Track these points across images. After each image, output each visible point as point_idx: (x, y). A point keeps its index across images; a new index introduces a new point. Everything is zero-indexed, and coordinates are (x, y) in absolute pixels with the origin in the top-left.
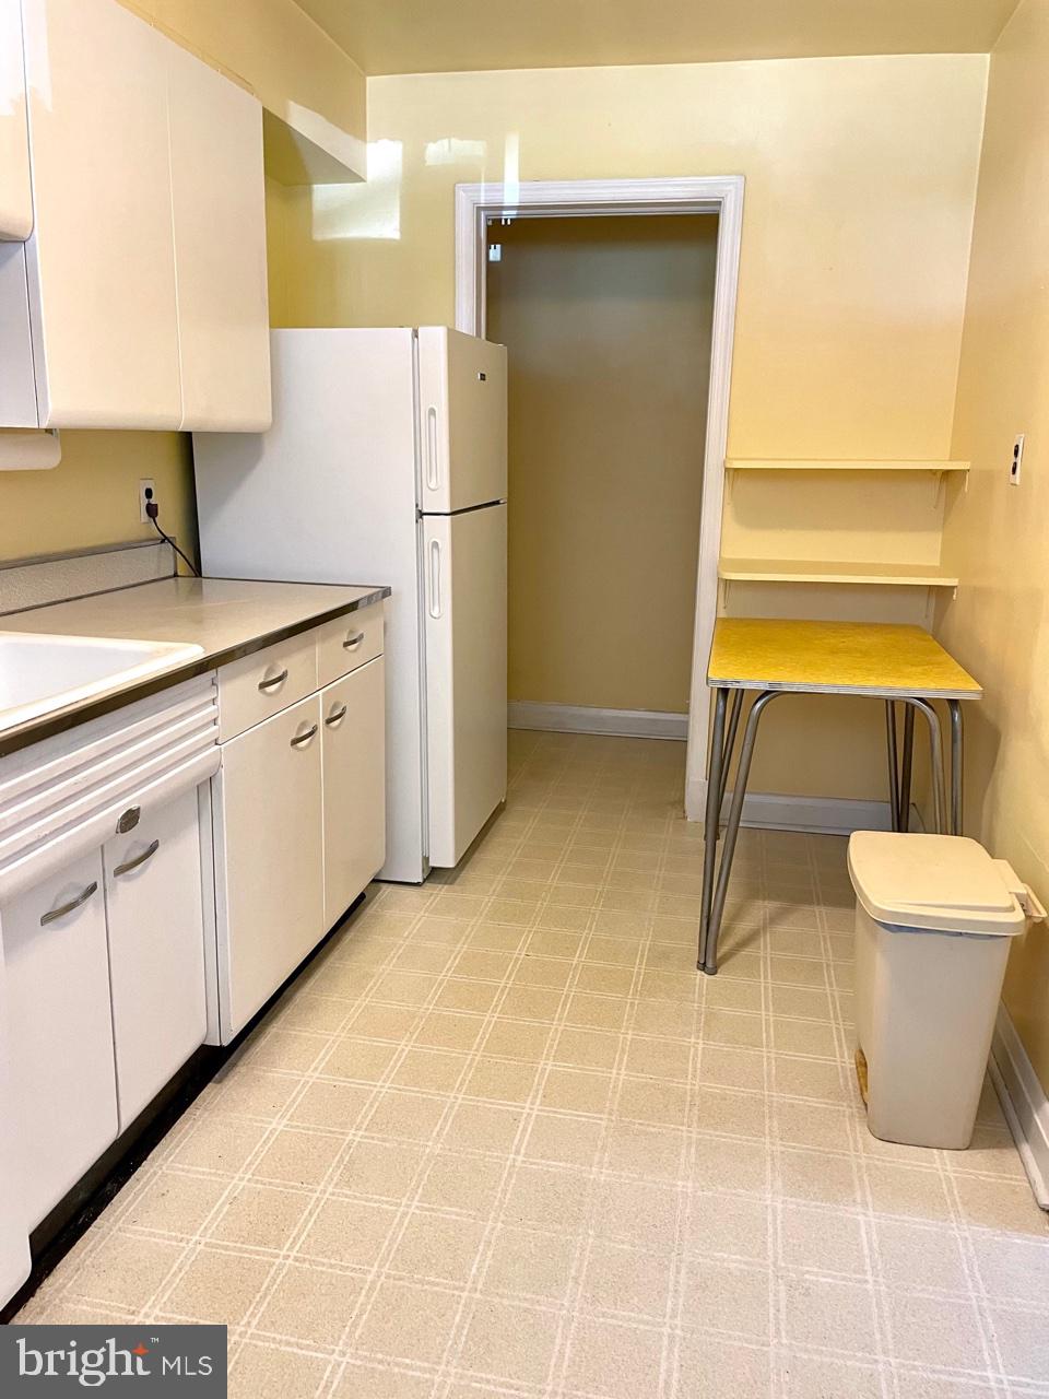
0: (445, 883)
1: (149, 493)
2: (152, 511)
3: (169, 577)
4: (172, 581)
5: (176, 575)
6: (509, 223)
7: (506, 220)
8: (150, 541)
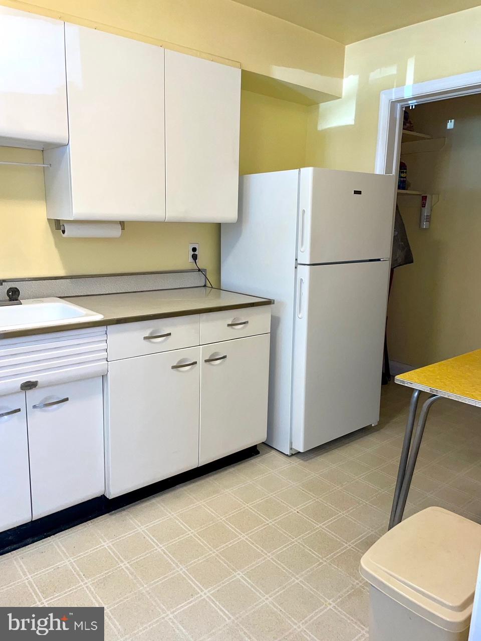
0: (302, 460)
1: (194, 250)
2: (195, 257)
3: (202, 287)
4: (203, 288)
5: (205, 286)
6: (414, 107)
7: (412, 106)
8: (192, 271)
